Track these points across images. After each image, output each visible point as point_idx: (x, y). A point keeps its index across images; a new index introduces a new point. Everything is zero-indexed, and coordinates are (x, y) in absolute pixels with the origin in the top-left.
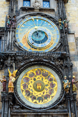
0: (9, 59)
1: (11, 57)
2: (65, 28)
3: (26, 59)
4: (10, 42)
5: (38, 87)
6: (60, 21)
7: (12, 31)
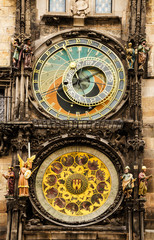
0: (20, 135)
1: (24, 132)
2: (139, 65)
3: (54, 135)
4: (22, 100)
5: (74, 187)
6: (130, 50)
7: (25, 76)
